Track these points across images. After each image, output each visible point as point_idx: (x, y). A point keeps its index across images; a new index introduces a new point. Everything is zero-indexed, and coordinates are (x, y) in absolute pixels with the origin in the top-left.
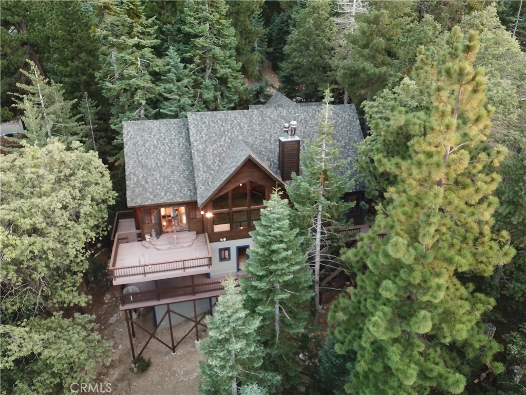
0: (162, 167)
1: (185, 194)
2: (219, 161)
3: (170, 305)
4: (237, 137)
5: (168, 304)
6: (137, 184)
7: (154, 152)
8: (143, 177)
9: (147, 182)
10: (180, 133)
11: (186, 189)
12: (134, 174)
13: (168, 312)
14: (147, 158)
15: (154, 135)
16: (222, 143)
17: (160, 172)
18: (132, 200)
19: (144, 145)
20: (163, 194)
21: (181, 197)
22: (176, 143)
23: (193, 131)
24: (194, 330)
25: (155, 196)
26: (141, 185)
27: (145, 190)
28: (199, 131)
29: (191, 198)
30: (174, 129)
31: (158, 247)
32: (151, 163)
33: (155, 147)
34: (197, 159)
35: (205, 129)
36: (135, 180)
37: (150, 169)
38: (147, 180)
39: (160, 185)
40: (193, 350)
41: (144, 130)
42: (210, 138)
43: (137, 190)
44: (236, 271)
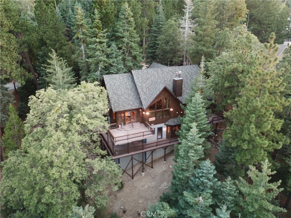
0: (124, 94)
1: (136, 105)
2: (149, 90)
3: (133, 156)
4: (154, 80)
5: (132, 155)
6: (115, 102)
7: (119, 88)
8: (117, 99)
9: (119, 101)
10: (128, 79)
11: (136, 103)
12: (113, 98)
13: (132, 159)
14: (117, 91)
15: (118, 81)
16: (148, 83)
17: (124, 96)
18: (114, 109)
19: (114, 85)
20: (127, 106)
21: (135, 107)
22: (128, 84)
23: (135, 78)
24: (142, 168)
25: (124, 107)
26: (117, 102)
27: (119, 104)
28: (138, 78)
29: (139, 107)
30: (126, 78)
31: (126, 130)
32: (119, 93)
33: (119, 86)
34: (139, 90)
35: (140, 77)
36: (114, 100)
37: (119, 96)
38: (119, 100)
39: (125, 102)
40: (141, 177)
41: (113, 79)
42: (143, 81)
43: (116, 105)
44: (157, 139)
